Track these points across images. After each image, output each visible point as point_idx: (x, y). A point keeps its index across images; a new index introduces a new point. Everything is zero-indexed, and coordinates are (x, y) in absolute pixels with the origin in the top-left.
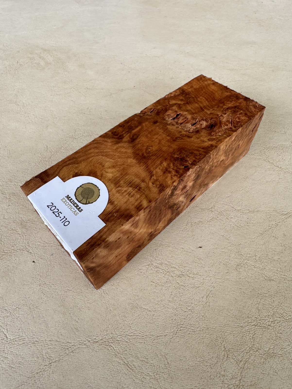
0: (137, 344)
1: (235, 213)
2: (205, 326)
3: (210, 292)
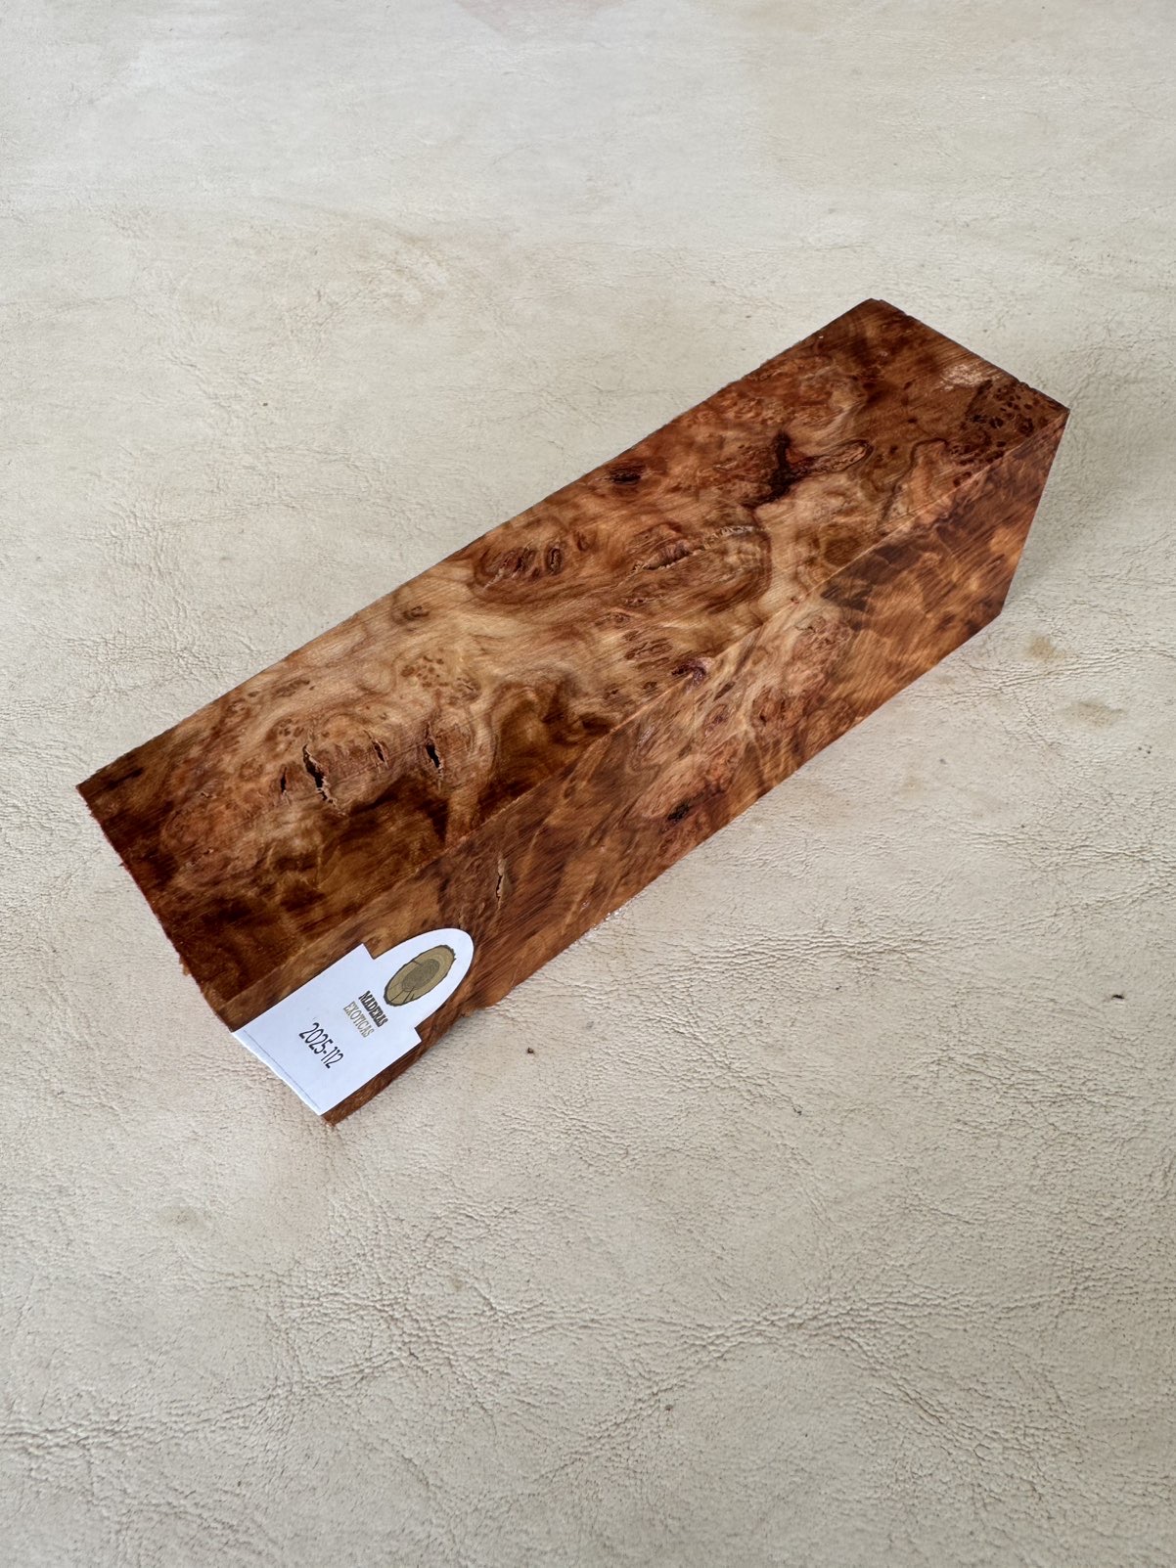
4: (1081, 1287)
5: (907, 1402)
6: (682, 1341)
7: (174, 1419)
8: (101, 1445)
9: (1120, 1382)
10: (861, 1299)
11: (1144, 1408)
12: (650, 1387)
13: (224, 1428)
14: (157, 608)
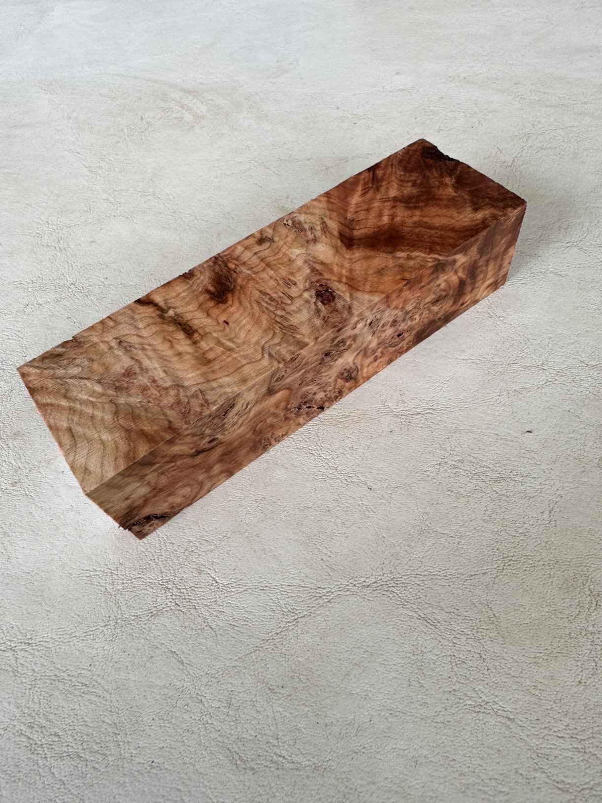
0: (438, 588)
1: (588, 371)
2: (551, 559)
4: (507, 565)
5: (420, 619)
6: (310, 594)
7: (58, 636)
8: (22, 650)
9: (524, 607)
10: (399, 573)
11: (536, 618)
12: (294, 616)
13: (83, 640)
14: (58, 265)
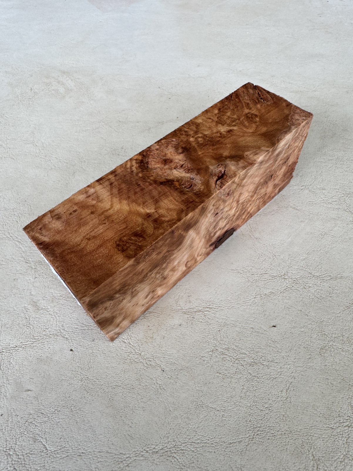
0: (206, 455)
1: (314, 281)
2: (286, 429)
3: (290, 384)
6: (114, 460)
